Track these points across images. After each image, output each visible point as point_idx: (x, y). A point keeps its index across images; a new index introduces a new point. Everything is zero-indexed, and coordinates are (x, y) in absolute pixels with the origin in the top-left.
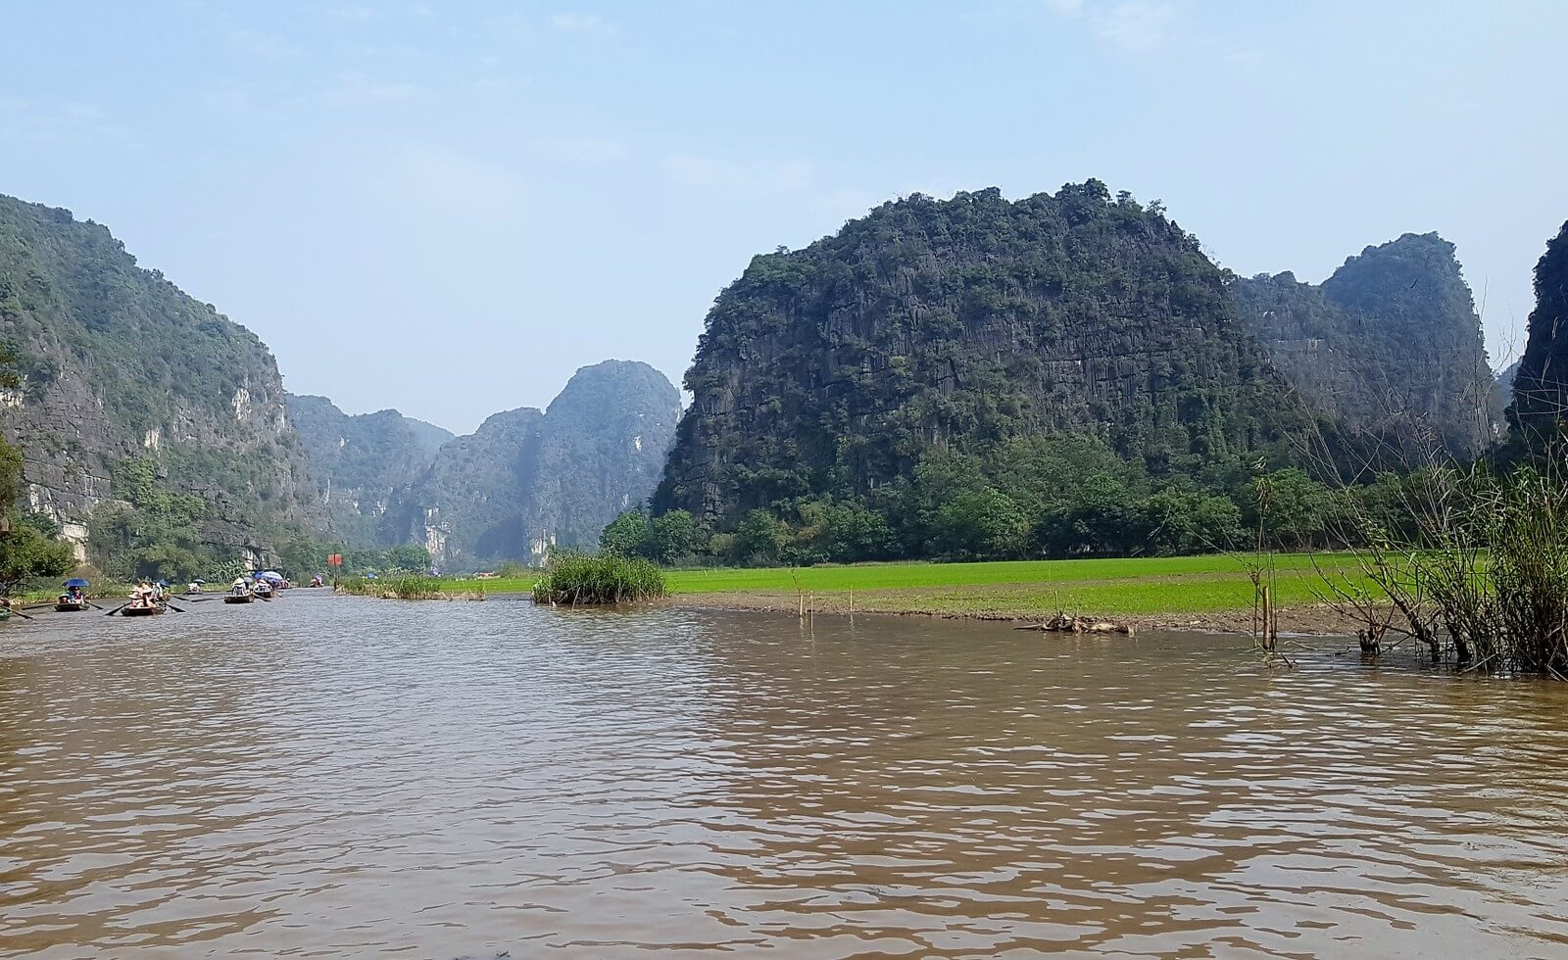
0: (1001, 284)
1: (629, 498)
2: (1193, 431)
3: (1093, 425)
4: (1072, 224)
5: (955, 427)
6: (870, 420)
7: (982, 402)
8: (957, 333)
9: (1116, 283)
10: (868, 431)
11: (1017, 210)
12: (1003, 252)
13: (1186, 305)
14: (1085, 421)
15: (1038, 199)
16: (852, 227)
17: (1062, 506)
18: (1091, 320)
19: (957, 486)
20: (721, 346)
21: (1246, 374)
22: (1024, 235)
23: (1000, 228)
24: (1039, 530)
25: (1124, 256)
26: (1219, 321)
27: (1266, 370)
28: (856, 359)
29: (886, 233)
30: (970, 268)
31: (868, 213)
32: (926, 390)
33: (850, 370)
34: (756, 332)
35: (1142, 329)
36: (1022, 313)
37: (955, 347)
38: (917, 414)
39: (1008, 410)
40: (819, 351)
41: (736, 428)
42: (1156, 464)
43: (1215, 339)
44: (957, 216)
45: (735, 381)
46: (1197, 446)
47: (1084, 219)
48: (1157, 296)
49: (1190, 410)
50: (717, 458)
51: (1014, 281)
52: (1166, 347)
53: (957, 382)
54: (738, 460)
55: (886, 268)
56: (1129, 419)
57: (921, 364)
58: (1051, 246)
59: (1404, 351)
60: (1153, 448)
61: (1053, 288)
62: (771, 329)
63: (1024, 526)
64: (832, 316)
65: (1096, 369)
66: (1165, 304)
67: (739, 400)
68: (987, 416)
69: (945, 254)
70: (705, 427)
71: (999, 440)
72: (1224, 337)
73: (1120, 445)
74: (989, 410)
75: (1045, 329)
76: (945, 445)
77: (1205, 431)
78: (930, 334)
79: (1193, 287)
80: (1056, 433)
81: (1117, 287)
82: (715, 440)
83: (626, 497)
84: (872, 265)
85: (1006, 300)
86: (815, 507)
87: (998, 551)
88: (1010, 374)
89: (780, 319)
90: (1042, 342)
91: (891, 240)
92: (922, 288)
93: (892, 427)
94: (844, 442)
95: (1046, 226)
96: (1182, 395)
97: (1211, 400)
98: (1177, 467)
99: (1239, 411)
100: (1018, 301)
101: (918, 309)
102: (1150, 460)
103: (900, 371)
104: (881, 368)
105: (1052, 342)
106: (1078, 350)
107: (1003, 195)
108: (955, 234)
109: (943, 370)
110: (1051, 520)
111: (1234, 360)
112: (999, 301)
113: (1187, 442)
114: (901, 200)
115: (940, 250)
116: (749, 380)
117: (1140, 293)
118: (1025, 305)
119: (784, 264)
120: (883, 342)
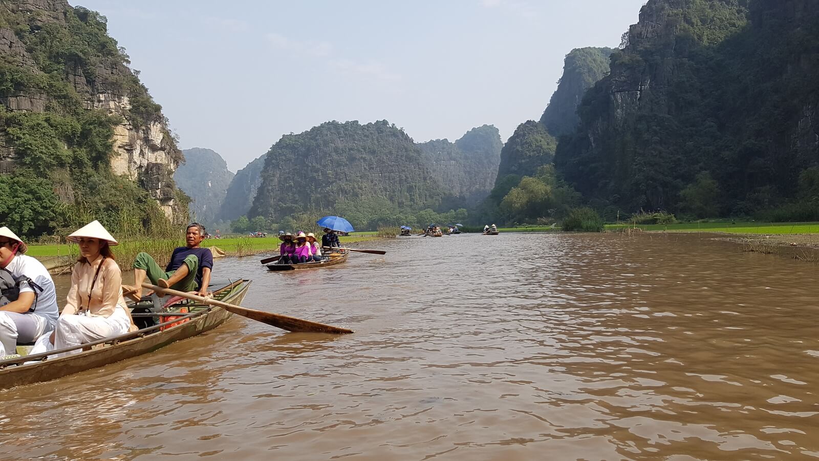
0: (359, 151)
1: (206, 207)
2: (411, 195)
3: (384, 193)
4: (379, 133)
5: (346, 192)
6: (321, 190)
7: (354, 186)
8: (346, 165)
9: (391, 152)
10: (320, 193)
11: (363, 128)
12: (359, 141)
13: (409, 159)
14: (382, 192)
15: (369, 125)
16: (314, 129)
17: (375, 217)
18: (384, 162)
19: (347, 210)
20: (273, 164)
21: (425, 179)
22: (365, 136)
23: (358, 133)
24: (369, 224)
25: (393, 143)
26: (418, 164)
27: (431, 178)
28: (317, 171)
29: (325, 132)
30: (350, 145)
31: (319, 125)
32: (338, 182)
33: (315, 174)
34: (285, 160)
35: (397, 165)
36: (365, 160)
37: (346, 169)
38: (335, 189)
39: (361, 188)
40: (306, 168)
41: (278, 190)
42: (401, 204)
43: (417, 169)
44: (346, 129)
45: (278, 175)
46: (412, 200)
47: (382, 132)
48: (401, 156)
49: (410, 189)
50: (272, 200)
51: (362, 150)
52: (404, 171)
53: (346, 179)
54: (279, 200)
55: (326, 144)
56: (394, 192)
57: (336, 173)
58: (373, 139)
59: (479, 166)
60: (400, 200)
61: (373, 152)
62: (290, 160)
63: (365, 222)
64: (309, 157)
65: (385, 177)
66: (404, 158)
67: (279, 182)
68: (355, 190)
69: (343, 140)
70: (268, 190)
71: (358, 197)
72: (419, 168)
73: (391, 199)
74: (356, 188)
75: (371, 165)
76: (343, 198)
77: (414, 195)
78: (339, 165)
79: (411, 154)
80: (374, 195)
81: (391, 153)
82: (272, 194)
83: (205, 206)
84: (322, 142)
85: (360, 156)
86: (305, 216)
87: (358, 229)
88: (361, 177)
89: (292, 156)
90: (370, 169)
91: (327, 135)
92: (336, 150)
93: (328, 192)
94: (313, 196)
95: (371, 133)
96: (408, 185)
97: (415, 186)
98: (406, 206)
99: (423, 189)
100: (364, 156)
101: (335, 157)
102: (399, 203)
103: (330, 175)
104: (325, 174)
105: (373, 168)
106: (380, 171)
107: (359, 123)
108: (346, 134)
109: (342, 176)
110: (372, 221)
111: (422, 176)
112: (358, 156)
113: (409, 199)
114: (329, 122)
115: (341, 139)
116: (282, 175)
117: (397, 155)
118: (365, 157)
119: (293, 139)
120: (325, 166)
